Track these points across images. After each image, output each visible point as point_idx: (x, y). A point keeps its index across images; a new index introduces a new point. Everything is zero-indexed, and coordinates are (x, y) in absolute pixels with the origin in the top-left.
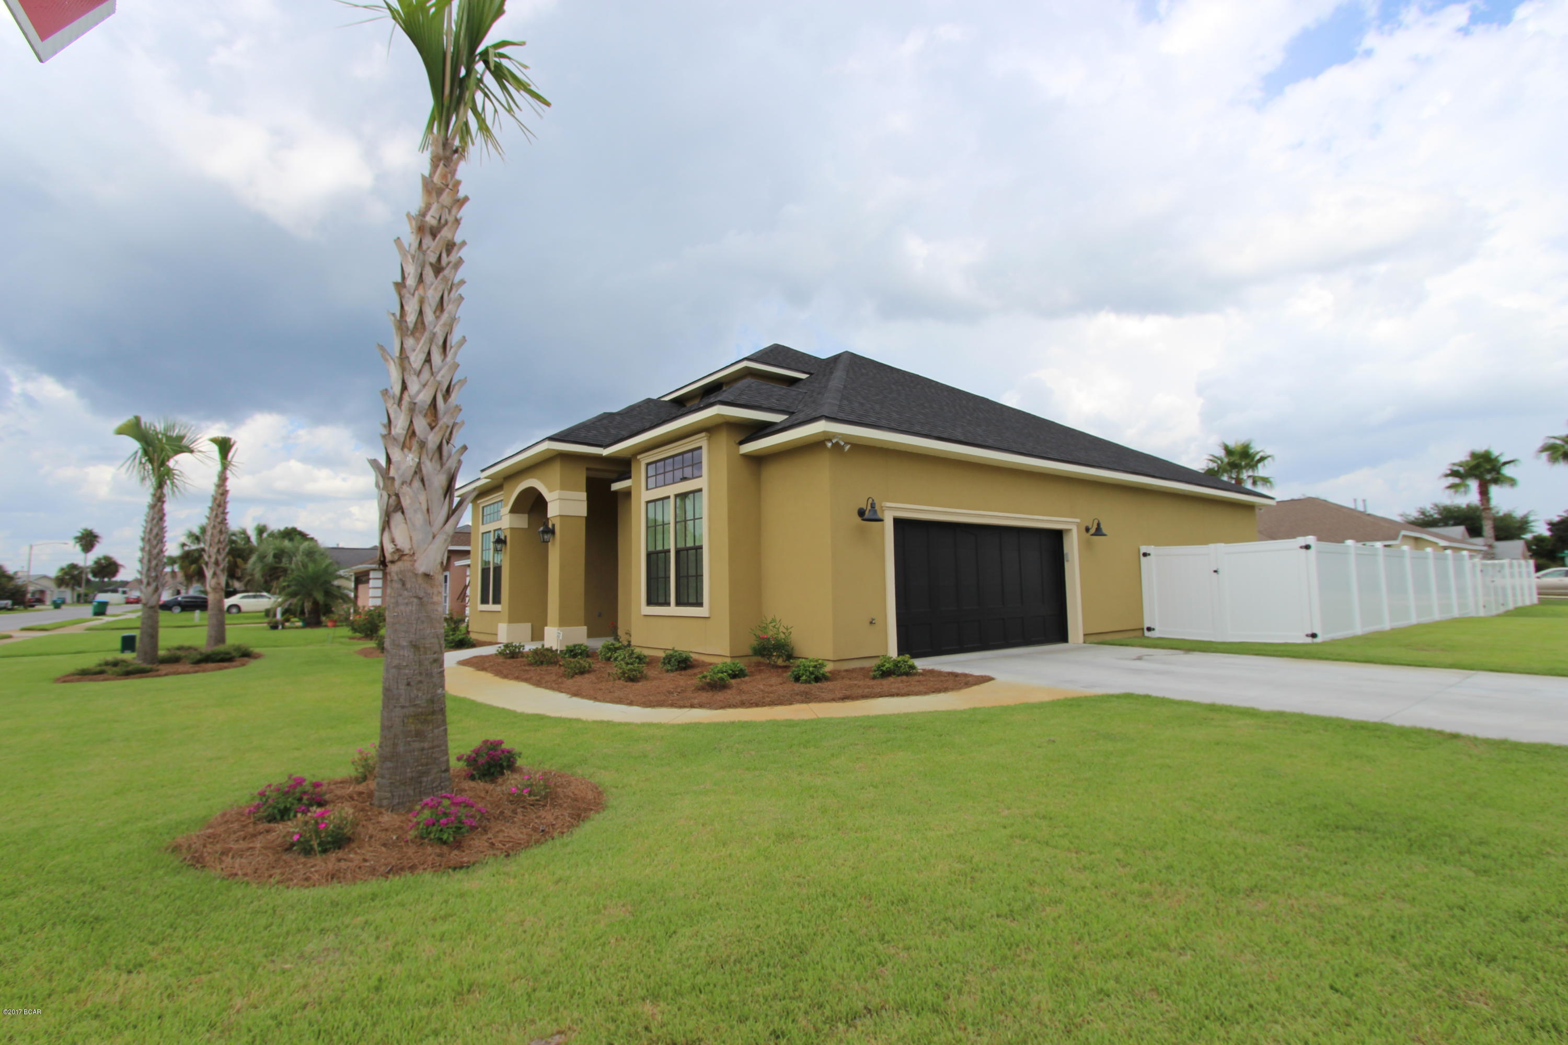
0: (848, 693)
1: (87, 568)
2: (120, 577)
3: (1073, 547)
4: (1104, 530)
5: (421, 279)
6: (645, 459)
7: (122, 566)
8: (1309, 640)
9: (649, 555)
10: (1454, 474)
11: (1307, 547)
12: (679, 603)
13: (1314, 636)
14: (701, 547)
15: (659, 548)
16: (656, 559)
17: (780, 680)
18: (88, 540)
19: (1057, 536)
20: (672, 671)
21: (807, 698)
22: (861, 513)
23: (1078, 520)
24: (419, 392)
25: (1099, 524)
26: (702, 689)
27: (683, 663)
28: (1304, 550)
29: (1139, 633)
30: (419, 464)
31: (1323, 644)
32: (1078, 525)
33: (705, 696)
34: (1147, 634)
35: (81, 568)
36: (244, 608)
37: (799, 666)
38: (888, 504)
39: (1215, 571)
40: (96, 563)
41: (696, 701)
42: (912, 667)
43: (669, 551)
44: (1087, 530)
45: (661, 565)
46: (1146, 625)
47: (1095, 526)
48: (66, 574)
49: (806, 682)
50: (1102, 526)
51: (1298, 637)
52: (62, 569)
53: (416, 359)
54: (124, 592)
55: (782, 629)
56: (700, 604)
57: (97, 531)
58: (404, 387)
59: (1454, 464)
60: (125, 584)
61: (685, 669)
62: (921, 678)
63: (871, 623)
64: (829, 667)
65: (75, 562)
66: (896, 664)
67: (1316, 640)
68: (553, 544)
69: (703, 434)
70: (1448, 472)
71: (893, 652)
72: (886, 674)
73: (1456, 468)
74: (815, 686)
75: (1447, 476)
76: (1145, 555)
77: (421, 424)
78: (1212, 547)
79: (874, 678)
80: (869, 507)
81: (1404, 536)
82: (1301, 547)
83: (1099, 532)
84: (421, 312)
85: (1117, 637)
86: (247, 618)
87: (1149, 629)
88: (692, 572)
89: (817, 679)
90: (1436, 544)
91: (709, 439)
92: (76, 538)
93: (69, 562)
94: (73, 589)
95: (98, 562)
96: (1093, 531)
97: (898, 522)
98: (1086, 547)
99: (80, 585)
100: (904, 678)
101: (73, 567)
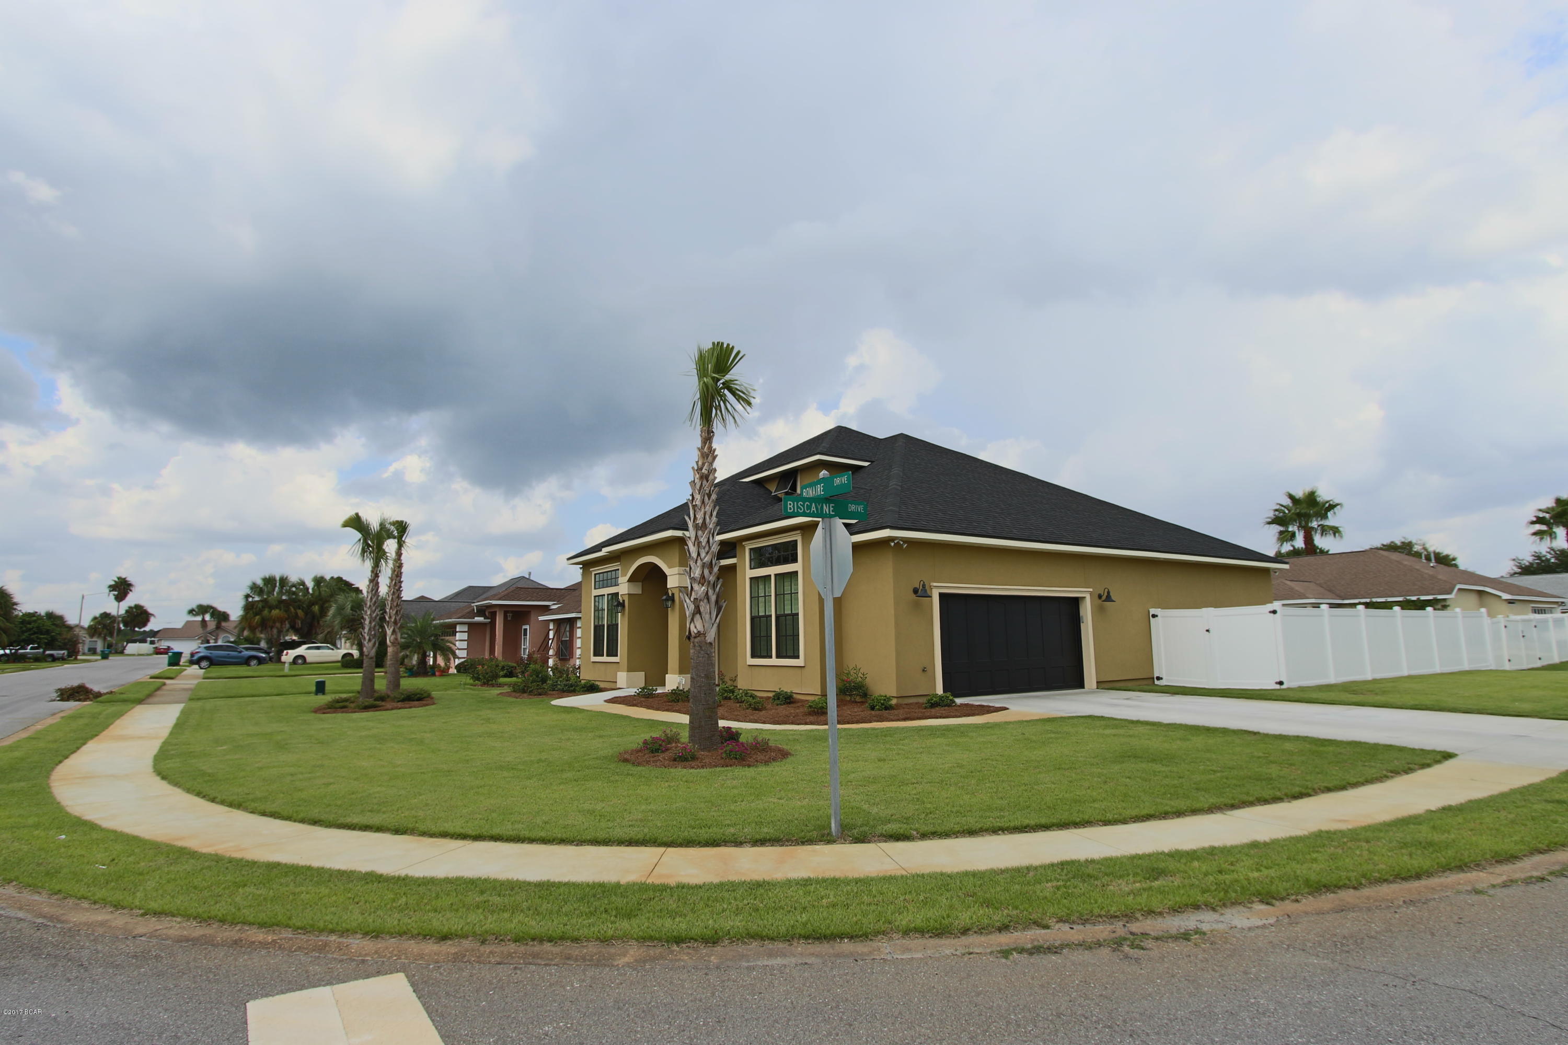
0: (909, 716)
1: (119, 616)
2: (153, 625)
3: (1087, 611)
4: (1113, 598)
5: (703, 502)
6: (749, 546)
7: (152, 615)
8: (1278, 687)
9: (753, 619)
10: (1539, 520)
11: (1274, 612)
12: (778, 656)
13: (1281, 683)
14: (797, 614)
15: (762, 613)
16: (759, 624)
17: (860, 709)
18: (122, 588)
19: (1075, 603)
20: (781, 705)
21: (881, 719)
22: (915, 591)
23: (1091, 590)
24: (705, 557)
25: (1108, 592)
26: (810, 714)
27: (787, 699)
28: (1272, 614)
29: (1150, 682)
30: (707, 591)
31: (1289, 689)
32: (1091, 593)
33: (812, 718)
34: (1156, 682)
35: (113, 617)
36: (309, 660)
37: (873, 700)
38: (935, 584)
39: (1208, 631)
40: (127, 611)
41: (808, 720)
42: (954, 702)
43: (771, 616)
44: (1100, 597)
45: (763, 627)
46: (1156, 675)
47: (1106, 594)
48: (99, 623)
49: (879, 710)
50: (1111, 594)
51: (1269, 684)
52: (95, 618)
53: (703, 540)
54: (152, 643)
55: (860, 675)
56: (798, 657)
57: (130, 579)
58: (699, 554)
59: (1540, 510)
60: (154, 634)
61: (790, 703)
62: (958, 708)
63: (924, 670)
64: (894, 702)
65: (108, 611)
66: (941, 697)
67: (1283, 687)
68: (673, 610)
69: (799, 532)
70: (1534, 519)
71: (940, 690)
72: (933, 705)
73: (1541, 515)
74: (885, 713)
75: (1533, 523)
76: (1154, 616)
77: (706, 572)
78: (1204, 611)
79: (926, 708)
80: (921, 587)
81: (1460, 589)
82: (1270, 612)
83: (1109, 599)
84: (705, 519)
85: (1130, 684)
86: (313, 669)
87: (1159, 678)
88: (790, 632)
89: (886, 709)
90: (1500, 597)
91: (803, 536)
92: (110, 586)
93: (102, 611)
94: (105, 639)
95: (129, 611)
96: (1104, 598)
97: (942, 596)
98: (1099, 611)
99: (111, 635)
100: (946, 708)
101: (105, 615)
